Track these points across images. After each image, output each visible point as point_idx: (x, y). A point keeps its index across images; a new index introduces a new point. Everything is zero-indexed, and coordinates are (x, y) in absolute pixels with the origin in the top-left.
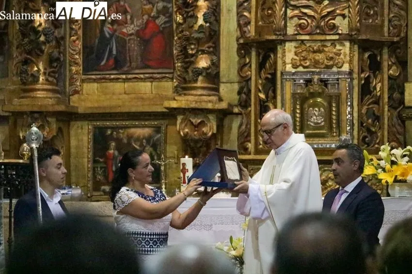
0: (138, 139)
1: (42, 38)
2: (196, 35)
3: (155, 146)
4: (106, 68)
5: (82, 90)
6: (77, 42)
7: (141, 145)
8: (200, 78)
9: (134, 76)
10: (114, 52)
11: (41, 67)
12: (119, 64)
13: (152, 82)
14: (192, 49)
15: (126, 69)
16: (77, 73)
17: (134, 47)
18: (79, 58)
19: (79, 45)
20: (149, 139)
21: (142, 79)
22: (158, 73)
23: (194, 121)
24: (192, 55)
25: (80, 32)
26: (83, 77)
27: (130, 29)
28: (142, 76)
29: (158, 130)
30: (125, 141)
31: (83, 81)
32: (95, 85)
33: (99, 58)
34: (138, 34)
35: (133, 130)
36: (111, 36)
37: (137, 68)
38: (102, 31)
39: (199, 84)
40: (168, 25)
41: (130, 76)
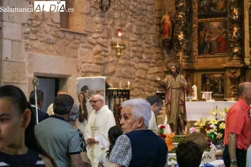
0: (217, 78)
1: (181, 43)
2: (233, 40)
3: (222, 81)
4: (206, 53)
5: (198, 61)
6: (196, 44)
7: (218, 80)
8: (235, 56)
9: (215, 56)
10: (208, 47)
11: (181, 53)
12: (210, 51)
13: (221, 58)
14: (232, 45)
15: (212, 53)
16: (196, 55)
17: (215, 45)
18: (196, 50)
19: (196, 45)
20: (220, 78)
21: (217, 57)
22: (223, 54)
23: (232, 71)
24: (232, 48)
25: (197, 41)
26: (198, 56)
27: (213, 39)
28: (218, 56)
29: (223, 75)
30: (212, 79)
31: (198, 58)
32: (202, 59)
33: (204, 50)
34: (216, 41)
35: (215, 75)
36: (207, 41)
37: (216, 53)
38: (204, 40)
39: (234, 58)
40: (226, 37)
41: (214, 56)
